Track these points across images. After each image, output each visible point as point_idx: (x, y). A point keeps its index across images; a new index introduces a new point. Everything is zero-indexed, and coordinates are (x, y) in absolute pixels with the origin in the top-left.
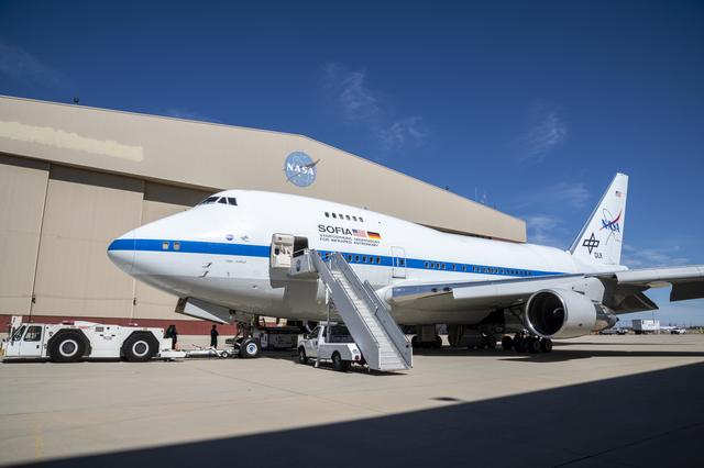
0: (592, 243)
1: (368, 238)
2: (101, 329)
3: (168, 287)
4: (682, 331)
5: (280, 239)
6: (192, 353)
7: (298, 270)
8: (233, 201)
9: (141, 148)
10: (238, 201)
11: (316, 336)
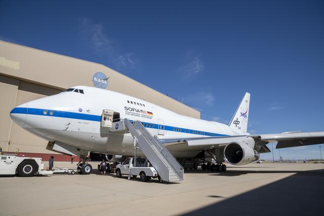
0: (237, 123)
1: (147, 114)
2: (5, 158)
3: (43, 135)
4: (261, 162)
5: (107, 112)
6: (55, 171)
7: (117, 129)
8: (82, 92)
9: (19, 63)
10: (84, 91)
11: (128, 163)
